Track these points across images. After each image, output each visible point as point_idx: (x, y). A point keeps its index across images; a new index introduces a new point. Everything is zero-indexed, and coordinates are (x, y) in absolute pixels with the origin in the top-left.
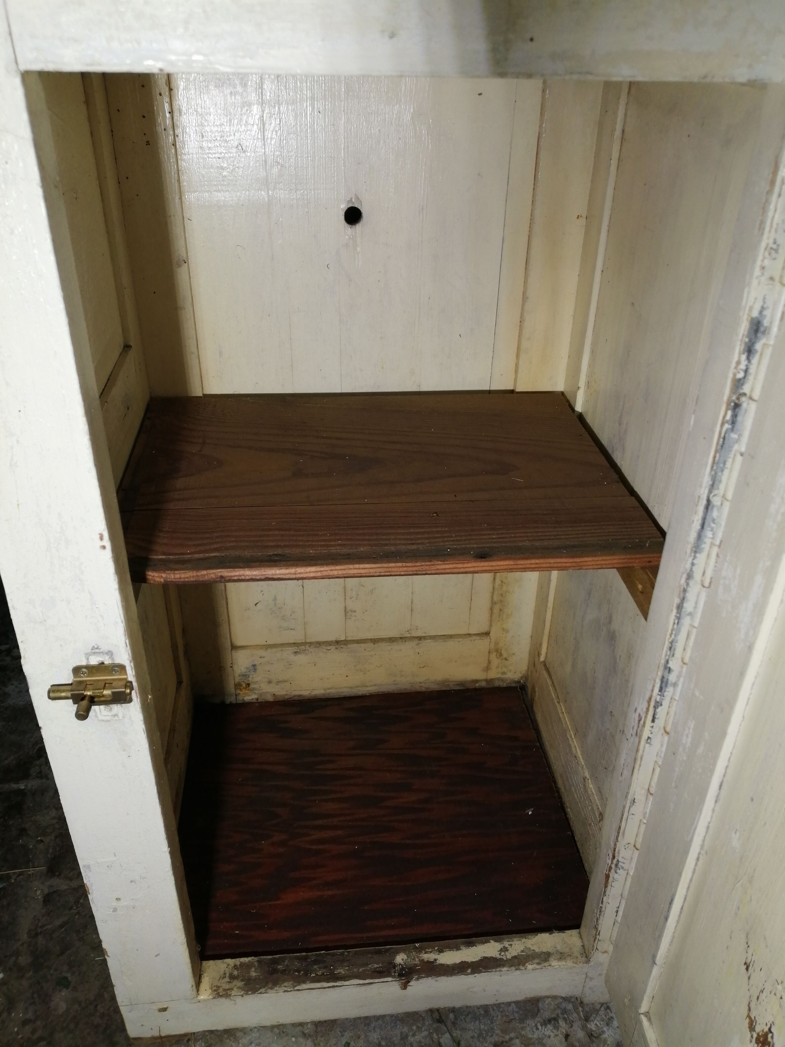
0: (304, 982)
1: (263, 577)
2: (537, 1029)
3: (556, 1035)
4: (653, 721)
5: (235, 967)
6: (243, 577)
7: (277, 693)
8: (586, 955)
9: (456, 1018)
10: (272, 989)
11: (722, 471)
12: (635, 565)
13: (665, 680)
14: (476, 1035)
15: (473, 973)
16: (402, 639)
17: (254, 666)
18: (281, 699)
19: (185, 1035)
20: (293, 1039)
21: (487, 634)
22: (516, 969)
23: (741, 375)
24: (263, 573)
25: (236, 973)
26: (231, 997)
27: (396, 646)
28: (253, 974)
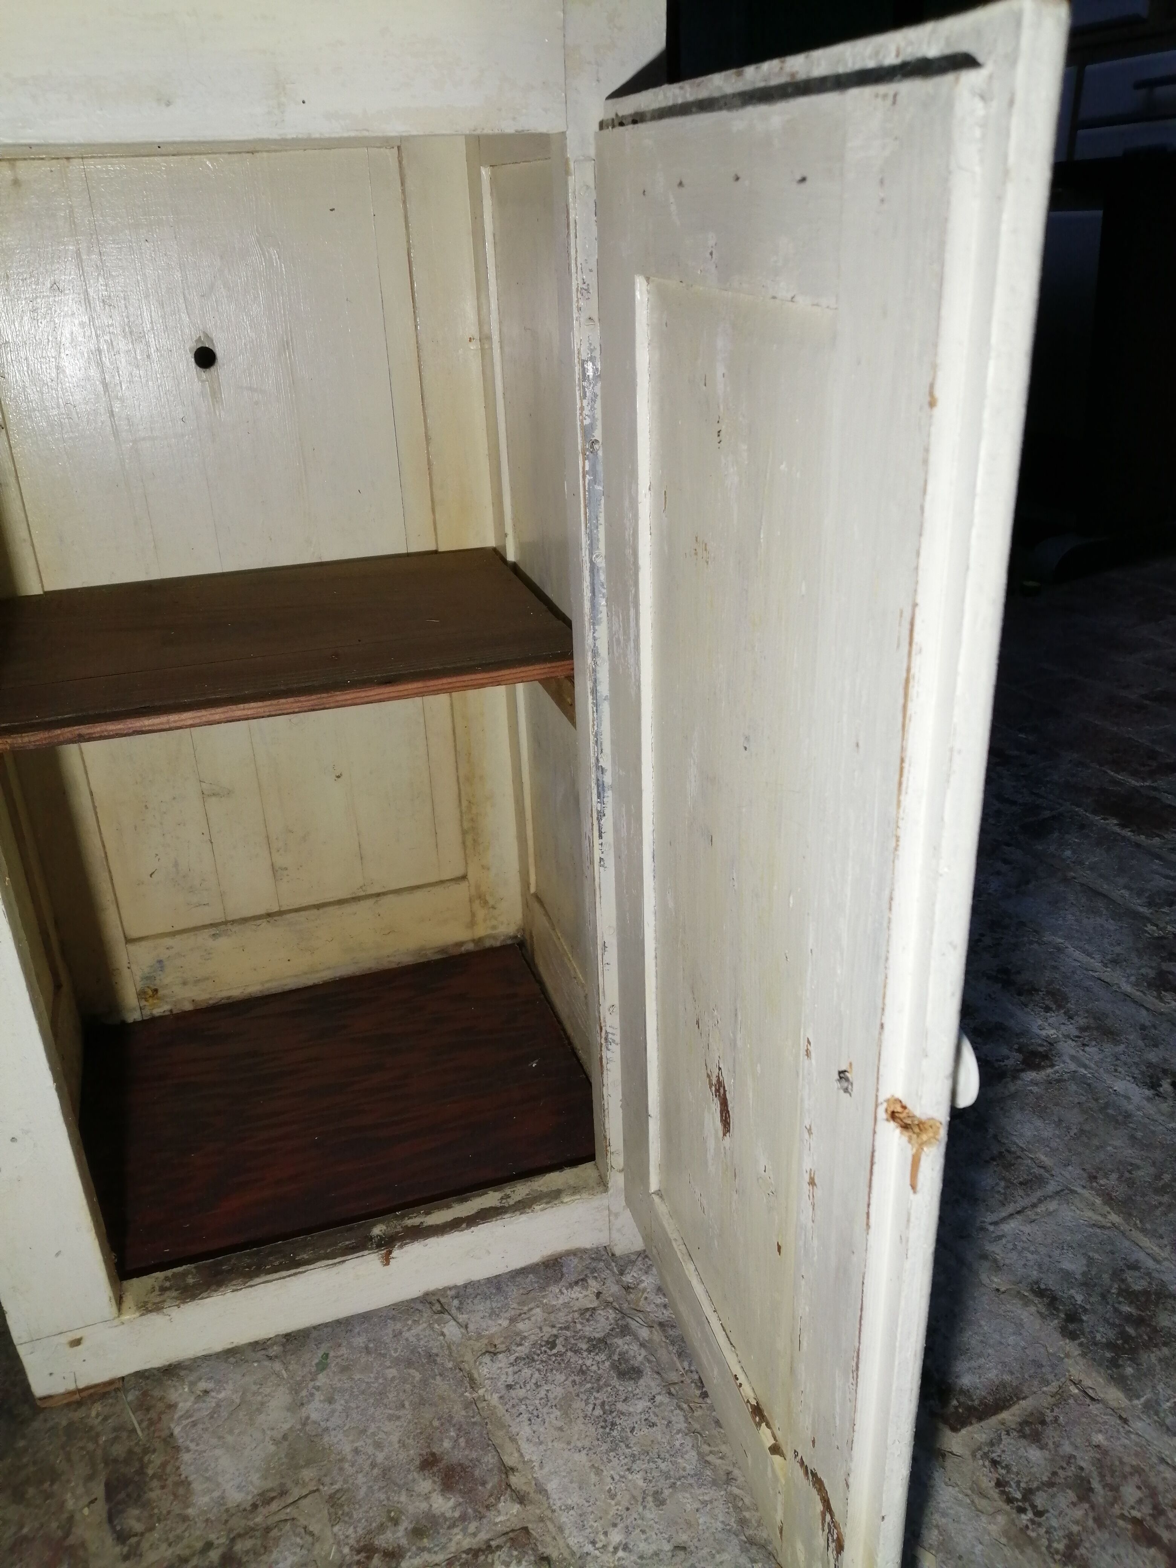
0: (257, 1276)
1: (131, 731)
2: (562, 1293)
3: (586, 1296)
4: (600, 837)
5: (167, 1279)
6: (106, 733)
7: (197, 998)
8: (603, 1184)
9: (461, 1303)
10: (216, 1291)
11: (597, 528)
12: (558, 674)
13: (600, 783)
14: (487, 1315)
15: (469, 1226)
16: (356, 899)
17: (160, 962)
18: (204, 1005)
19: (111, 1382)
20: (256, 1364)
21: (464, 877)
22: (521, 1214)
23: (587, 422)
24: (130, 726)
25: (167, 1284)
26: (165, 1310)
27: (348, 909)
28: (190, 1280)
